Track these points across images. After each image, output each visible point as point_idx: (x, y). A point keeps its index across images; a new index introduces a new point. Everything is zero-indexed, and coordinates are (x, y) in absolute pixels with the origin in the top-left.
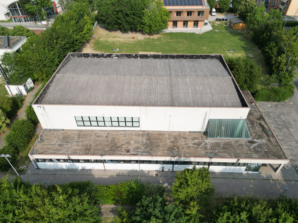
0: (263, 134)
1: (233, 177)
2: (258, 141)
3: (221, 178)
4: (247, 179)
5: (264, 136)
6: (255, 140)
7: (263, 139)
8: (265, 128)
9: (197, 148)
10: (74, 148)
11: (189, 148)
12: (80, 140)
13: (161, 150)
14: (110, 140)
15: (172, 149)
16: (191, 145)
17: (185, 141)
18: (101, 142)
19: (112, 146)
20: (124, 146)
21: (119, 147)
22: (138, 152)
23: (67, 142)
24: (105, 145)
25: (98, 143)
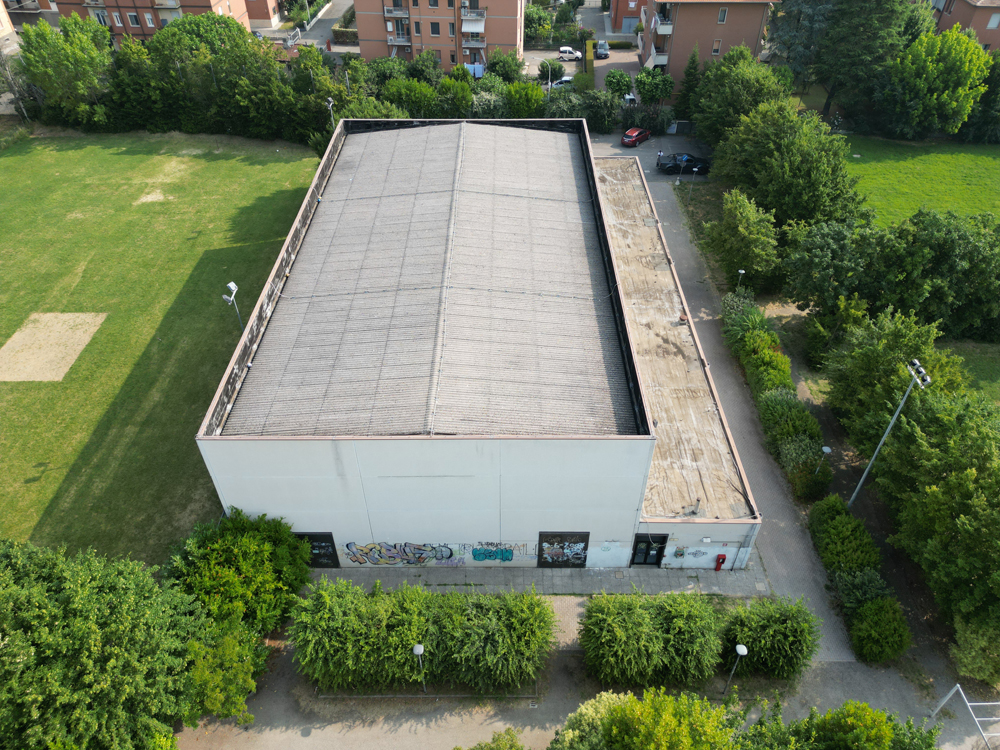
9: (634, 234)
10: (695, 423)
11: (639, 244)
12: (665, 415)
13: (655, 278)
14: (647, 358)
15: (647, 263)
16: (629, 241)
17: (619, 247)
18: (658, 372)
19: (667, 352)
20: (662, 333)
21: (666, 341)
22: (672, 308)
23: (679, 442)
24: (668, 364)
25: (662, 379)
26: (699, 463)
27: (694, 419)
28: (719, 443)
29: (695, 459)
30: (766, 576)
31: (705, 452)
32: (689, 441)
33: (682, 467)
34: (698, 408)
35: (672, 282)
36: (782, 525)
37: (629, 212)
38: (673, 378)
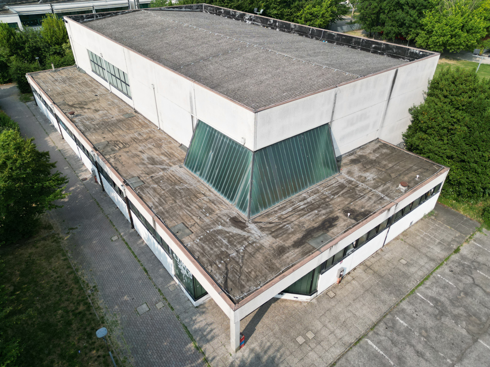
0: (293, 233)
1: (147, 269)
2: (253, 232)
3: (133, 252)
4: (162, 294)
5: (288, 238)
6: (252, 227)
7: (275, 237)
8: (328, 231)
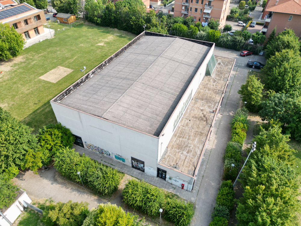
9: (218, 82)
10: (196, 142)
11: (217, 85)
12: (188, 137)
13: (215, 97)
14: (195, 119)
15: (215, 92)
16: (214, 84)
17: (210, 85)
18: (195, 124)
19: (202, 119)
20: (205, 113)
21: (204, 116)
22: (213, 107)
23: (187, 146)
24: (200, 123)
25: (195, 127)
26: (188, 154)
27: (196, 141)
28: (199, 150)
29: (188, 153)
30: (197, 197)
31: (192, 152)
32: (189, 147)
33: (182, 153)
34: (200, 138)
35: (220, 99)
36: (213, 184)
37: (221, 75)
38: (198, 128)
